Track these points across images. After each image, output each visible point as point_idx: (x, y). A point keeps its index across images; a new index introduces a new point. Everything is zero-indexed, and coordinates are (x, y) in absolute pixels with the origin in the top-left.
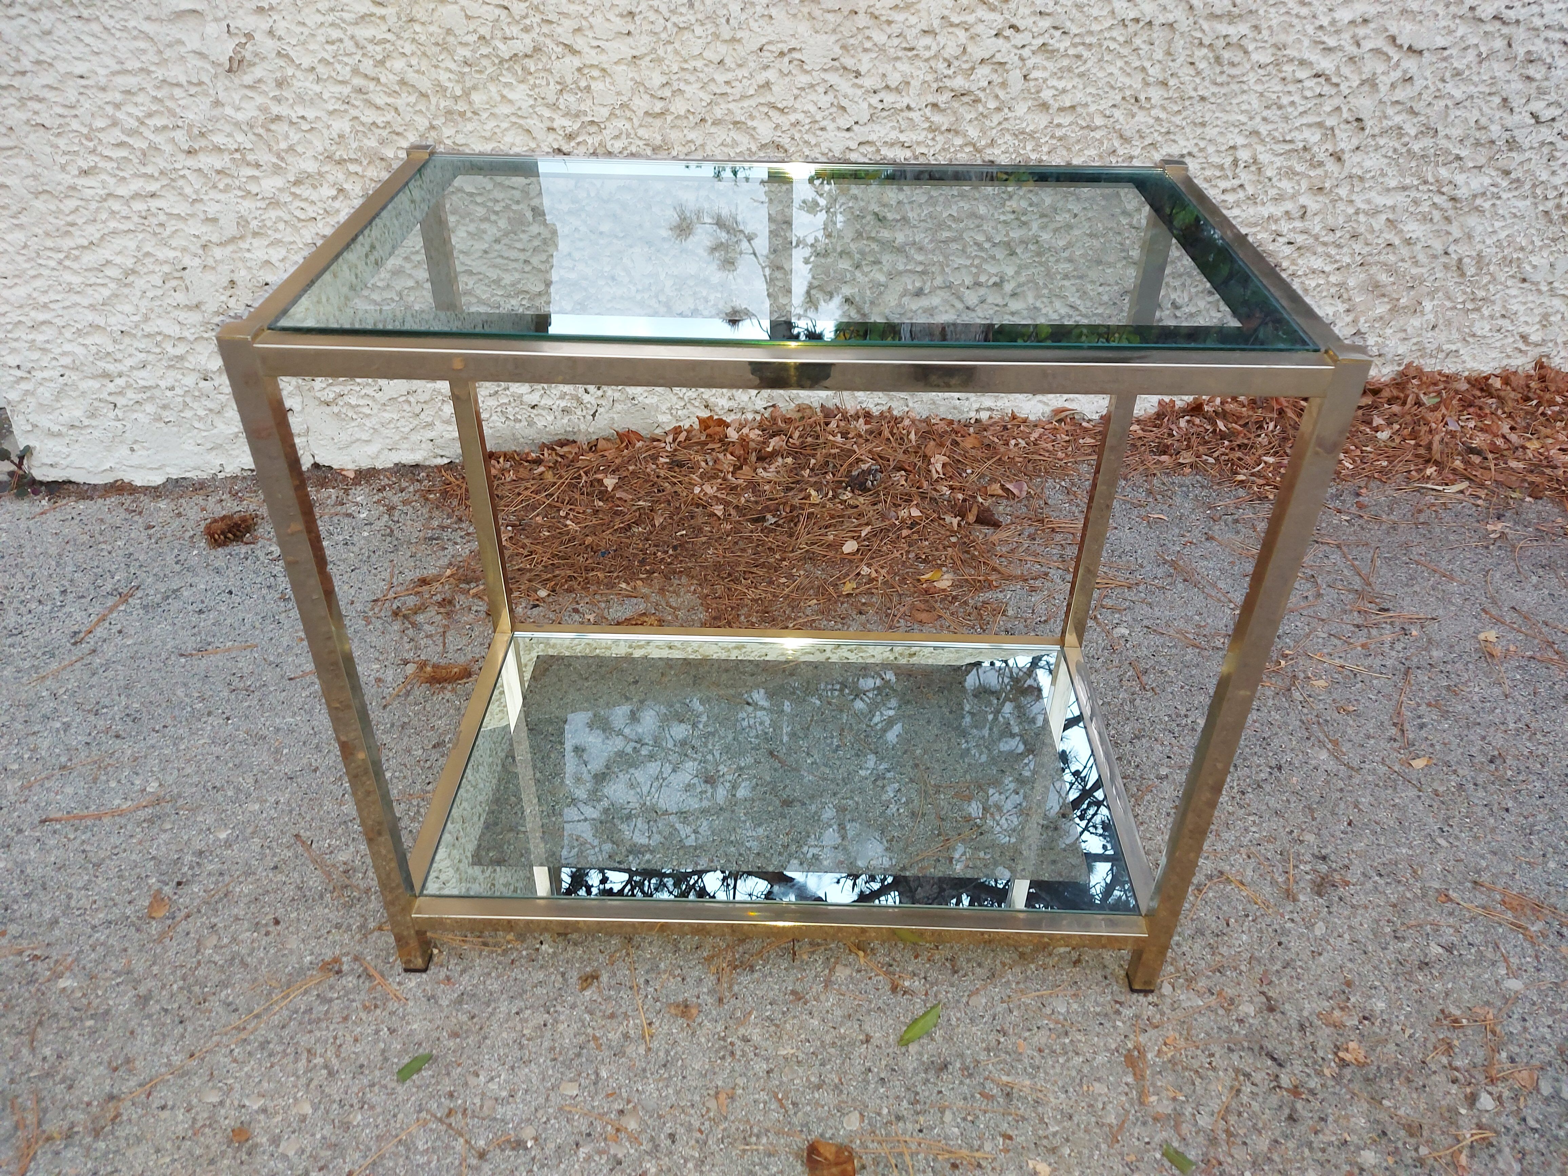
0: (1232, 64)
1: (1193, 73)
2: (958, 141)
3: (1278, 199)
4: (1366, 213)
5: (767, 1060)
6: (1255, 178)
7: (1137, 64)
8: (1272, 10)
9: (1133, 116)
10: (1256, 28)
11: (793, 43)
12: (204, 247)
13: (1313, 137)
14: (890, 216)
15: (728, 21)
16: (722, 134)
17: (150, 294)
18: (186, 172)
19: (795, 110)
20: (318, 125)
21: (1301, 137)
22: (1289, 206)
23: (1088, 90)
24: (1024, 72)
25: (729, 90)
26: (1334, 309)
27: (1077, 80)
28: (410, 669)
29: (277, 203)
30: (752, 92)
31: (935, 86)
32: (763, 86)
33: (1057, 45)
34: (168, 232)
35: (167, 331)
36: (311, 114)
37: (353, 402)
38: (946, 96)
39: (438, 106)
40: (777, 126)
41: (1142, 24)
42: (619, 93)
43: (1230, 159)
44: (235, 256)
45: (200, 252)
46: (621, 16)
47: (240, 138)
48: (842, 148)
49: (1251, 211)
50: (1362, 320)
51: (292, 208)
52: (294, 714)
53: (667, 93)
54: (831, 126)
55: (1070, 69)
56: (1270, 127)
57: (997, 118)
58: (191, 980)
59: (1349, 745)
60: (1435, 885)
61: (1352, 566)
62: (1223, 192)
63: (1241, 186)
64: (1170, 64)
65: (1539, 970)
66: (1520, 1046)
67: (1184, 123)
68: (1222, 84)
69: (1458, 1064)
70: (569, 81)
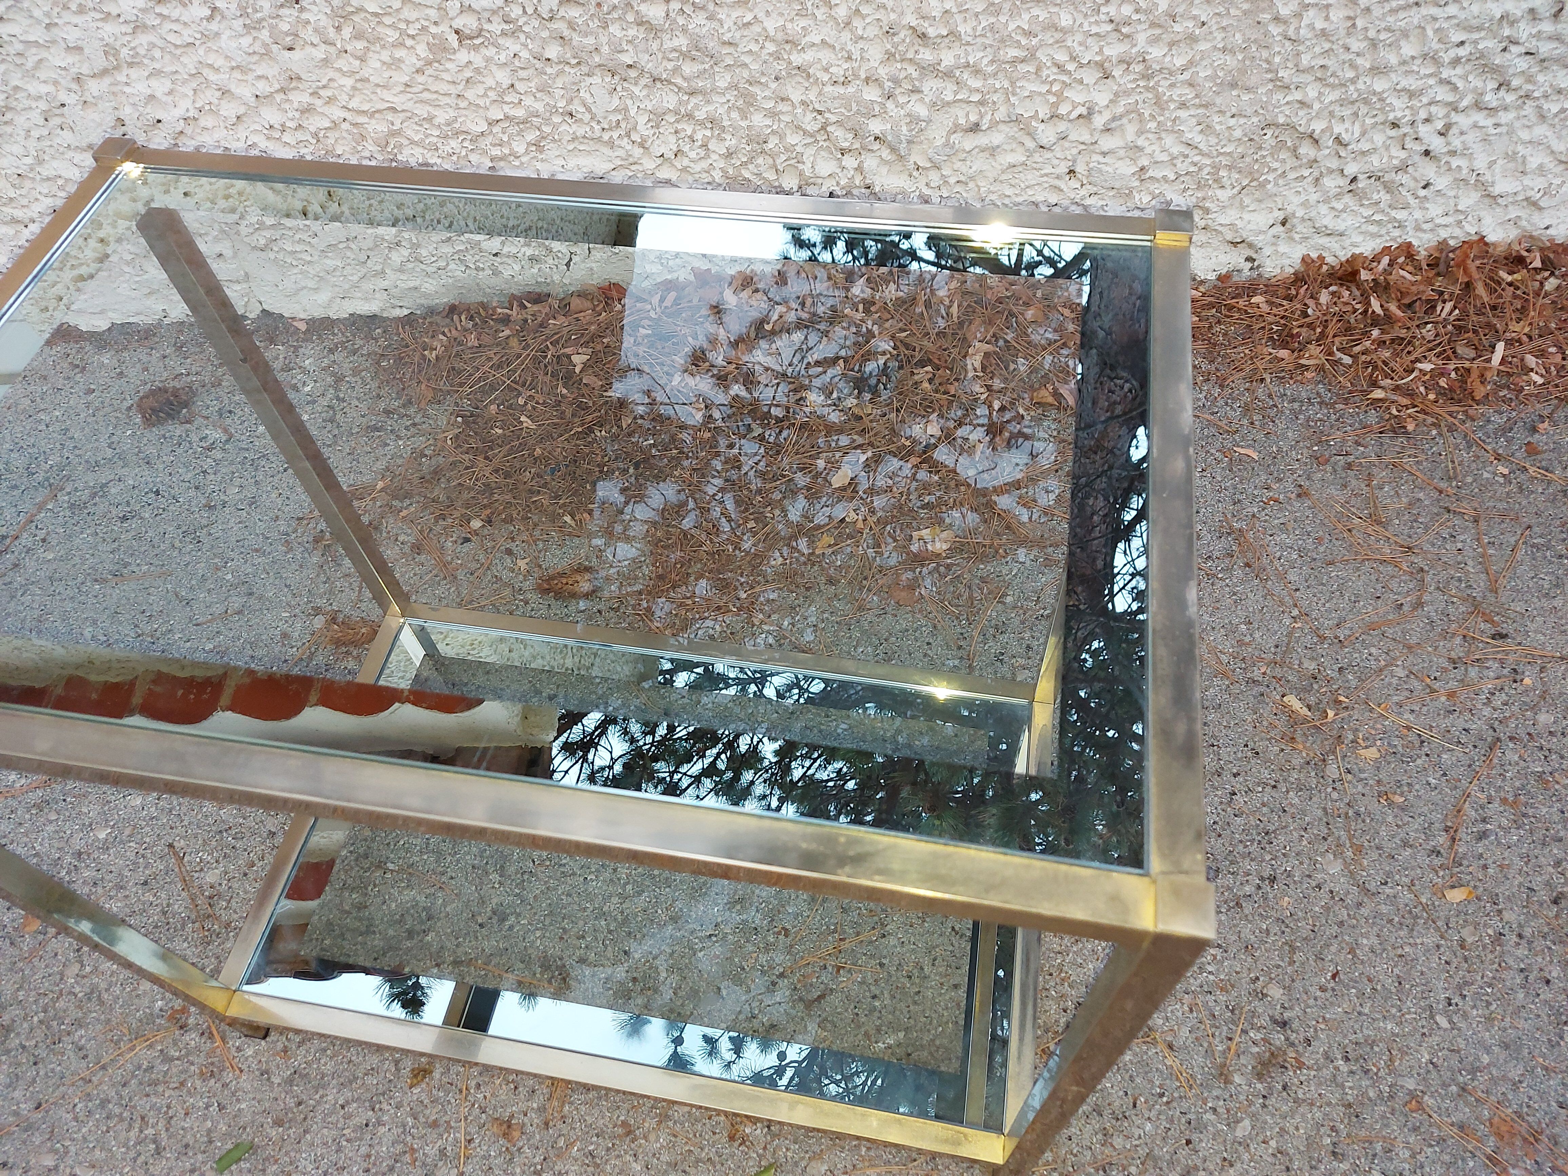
12: (77, 80)
14: (931, 31)
17: (35, 133)
28: (319, 622)
29: (145, 26)
34: (30, 65)
37: (291, 250)
44: (115, 89)
45: (74, 86)
58: (51, 1013)
59: (1375, 855)
60: (1410, 1084)
61: (1483, 556)
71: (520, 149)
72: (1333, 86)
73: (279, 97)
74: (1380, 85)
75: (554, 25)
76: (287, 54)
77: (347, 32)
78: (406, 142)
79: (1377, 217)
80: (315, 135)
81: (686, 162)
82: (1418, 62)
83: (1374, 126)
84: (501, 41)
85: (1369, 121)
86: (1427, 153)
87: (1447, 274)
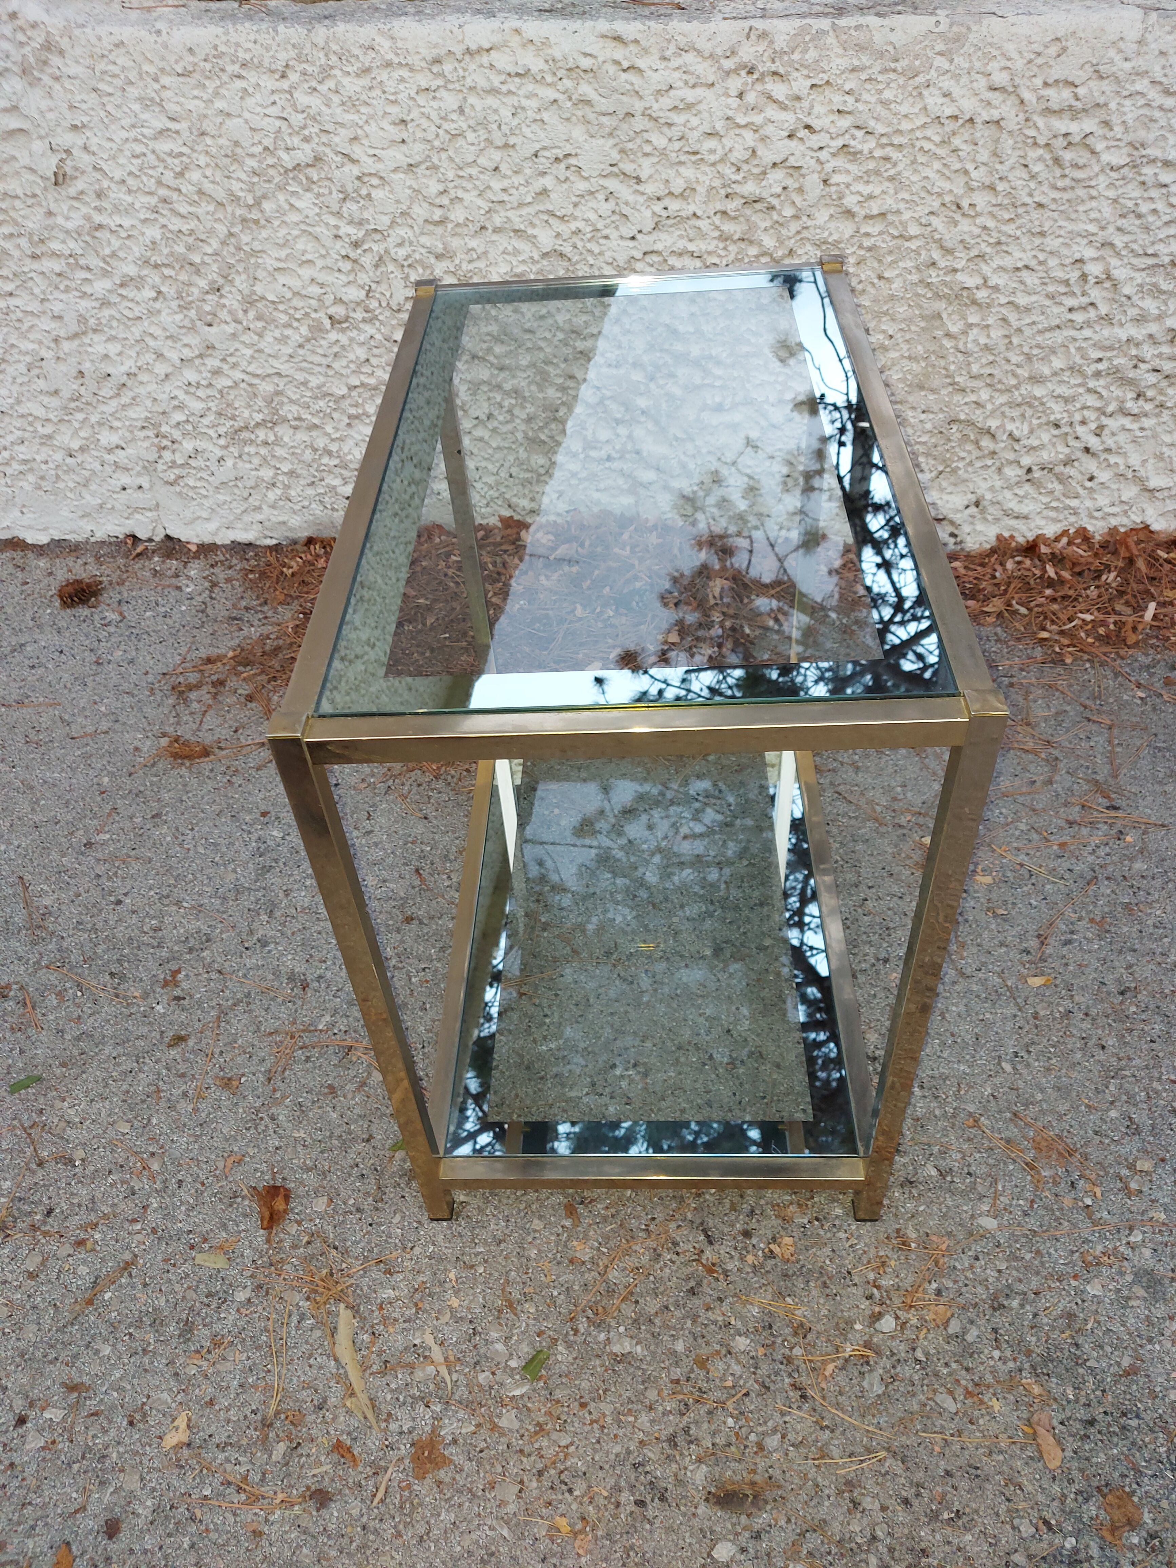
0: (1076, 166)
1: (1026, 177)
2: (753, 251)
3: (1141, 319)
5: (281, 1138)
6: (1110, 295)
7: (958, 166)
8: (1127, 102)
9: (956, 224)
10: (1106, 124)
11: (568, 149)
12: (56, 340)
14: (681, 329)
15: (499, 127)
16: (503, 242)
17: (19, 381)
18: (33, 274)
19: (575, 219)
20: (134, 232)
21: (1166, 251)
22: (1153, 328)
23: (900, 196)
24: (823, 176)
25: (506, 198)
27: (887, 184)
28: (164, 742)
29: (109, 303)
30: (529, 199)
31: (723, 192)
32: (540, 194)
33: (859, 147)
34: (25, 327)
35: (35, 413)
36: (126, 223)
37: (191, 483)
38: (737, 203)
39: (233, 214)
40: (558, 235)
41: (961, 121)
42: (398, 202)
43: (1074, 275)
44: (81, 349)
45: (53, 345)
46: (394, 124)
47: (72, 244)
48: (626, 258)
49: (1106, 332)
51: (121, 307)
52: (63, 770)
53: (445, 201)
54: (614, 234)
55: (877, 173)
56: (1127, 238)
57: (794, 226)
59: (975, 950)
60: (971, 1108)
61: (1110, 752)
62: (1070, 310)
63: (1092, 304)
64: (998, 166)
65: (1026, 1214)
66: (955, 1282)
67: (1018, 233)
68: (1064, 189)
69: (883, 1283)
70: (350, 190)
71: (371, 409)
72: (1001, 391)
73: (197, 362)
74: (1039, 392)
75: (401, 315)
76: (207, 328)
77: (252, 314)
78: (286, 400)
79: (1054, 504)
80: (221, 392)
81: (495, 424)
82: (1068, 373)
83: (1040, 426)
84: (362, 326)
85: (1035, 422)
86: (1087, 450)
87: (1115, 553)
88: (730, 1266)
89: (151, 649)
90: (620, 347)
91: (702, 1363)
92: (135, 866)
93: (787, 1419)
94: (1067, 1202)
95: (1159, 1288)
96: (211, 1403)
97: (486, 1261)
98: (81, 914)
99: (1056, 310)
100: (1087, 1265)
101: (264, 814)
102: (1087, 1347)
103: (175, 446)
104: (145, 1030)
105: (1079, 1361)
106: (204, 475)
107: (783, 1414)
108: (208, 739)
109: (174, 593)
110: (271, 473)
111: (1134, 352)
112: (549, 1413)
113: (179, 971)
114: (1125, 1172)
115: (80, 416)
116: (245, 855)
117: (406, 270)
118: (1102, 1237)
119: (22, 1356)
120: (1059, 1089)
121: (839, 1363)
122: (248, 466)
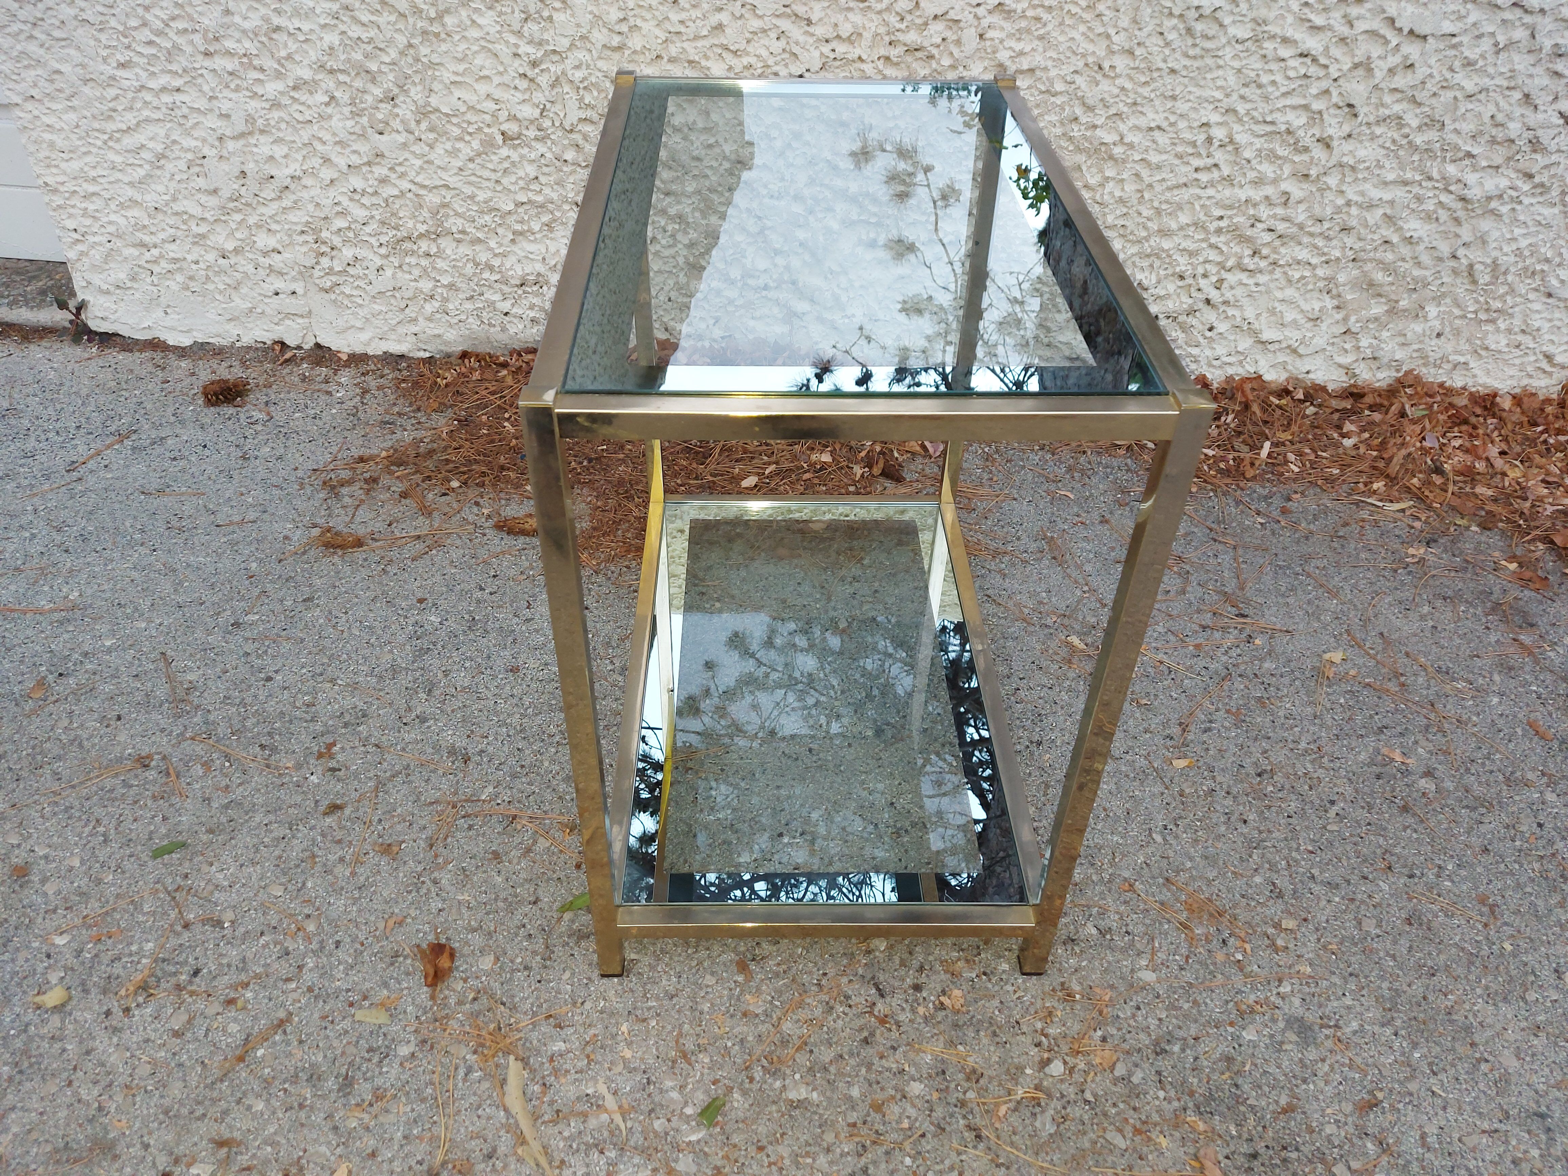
0: (1206, 37)
1: (1162, 43)
3: (1258, 182)
4: (1360, 206)
5: (444, 900)
6: (1232, 158)
7: (1101, 30)
9: (1097, 83)
12: (221, 139)
13: (1298, 120)
17: (177, 177)
18: (204, 71)
19: (748, 54)
20: (313, 37)
21: (1283, 119)
22: (1269, 190)
23: (1048, 54)
24: (980, 31)
25: (683, 29)
26: (1320, 304)
27: (1037, 42)
28: (316, 532)
29: (280, 105)
30: (705, 33)
31: (887, 39)
32: (716, 28)
33: (1013, 6)
34: (189, 124)
35: (192, 211)
36: (305, 27)
37: (348, 291)
38: (900, 50)
39: (415, 26)
40: (730, 68)
42: (578, 25)
43: (1201, 138)
44: (246, 149)
45: (217, 143)
47: (247, 44)
49: (1227, 192)
50: (1353, 319)
51: (292, 110)
52: (207, 555)
53: (624, 28)
54: (783, 72)
55: (1028, 31)
56: (1248, 106)
57: (951, 76)
58: (38, 750)
59: (1122, 735)
60: (1126, 874)
61: (1236, 568)
62: (1196, 170)
63: (1216, 165)
64: (1137, 32)
65: (1182, 969)
66: (1119, 1029)
67: (1153, 95)
68: (1195, 58)
69: (1051, 1031)
70: (532, 11)
71: (536, 227)
72: (1133, 242)
73: (365, 169)
74: (1166, 244)
75: (573, 136)
76: (378, 136)
77: (424, 125)
78: (451, 213)
80: (386, 201)
81: (658, 247)
82: (1192, 229)
83: (1166, 277)
84: (533, 143)
85: (1162, 272)
86: (1208, 301)
87: (1232, 398)
88: (902, 1017)
89: (301, 447)
90: (782, 179)
91: (878, 1107)
92: (286, 646)
93: (963, 1157)
94: (1220, 957)
95: (1309, 1033)
96: (373, 1155)
97: (658, 1015)
98: (228, 689)
99: (1184, 169)
100: (1241, 1014)
101: (421, 601)
102: (1246, 1087)
103: (334, 253)
104: (299, 799)
105: (1239, 1100)
106: (361, 283)
107: (959, 1154)
108: (361, 531)
109: (324, 397)
110: (430, 285)
111: (1252, 212)
112: (726, 1157)
113: (334, 744)
114: (1271, 931)
115: (238, 217)
116: (401, 638)
117: (581, 92)
118: (1254, 989)
119: (166, 1112)
120: (1206, 858)
121: (1012, 1105)
122: (408, 276)
